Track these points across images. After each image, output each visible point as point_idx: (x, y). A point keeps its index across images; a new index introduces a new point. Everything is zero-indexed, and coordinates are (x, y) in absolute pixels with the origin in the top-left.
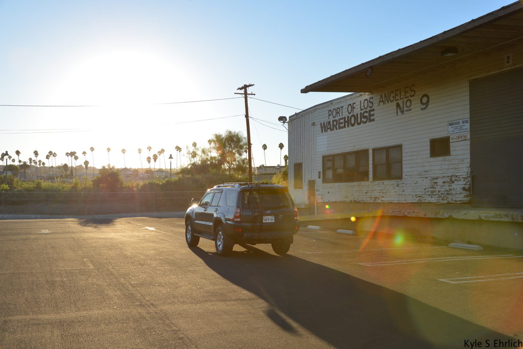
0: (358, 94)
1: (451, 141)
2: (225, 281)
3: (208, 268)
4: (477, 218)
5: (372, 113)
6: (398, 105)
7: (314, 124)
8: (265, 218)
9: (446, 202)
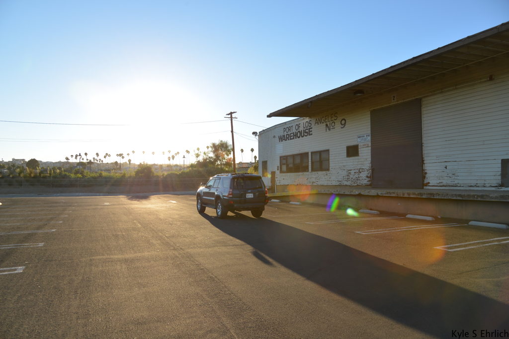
0: (302, 118)
1: (359, 147)
2: (224, 234)
3: (212, 226)
4: (376, 194)
5: (310, 130)
6: (327, 125)
7: (274, 137)
8: (247, 195)
9: (356, 185)
